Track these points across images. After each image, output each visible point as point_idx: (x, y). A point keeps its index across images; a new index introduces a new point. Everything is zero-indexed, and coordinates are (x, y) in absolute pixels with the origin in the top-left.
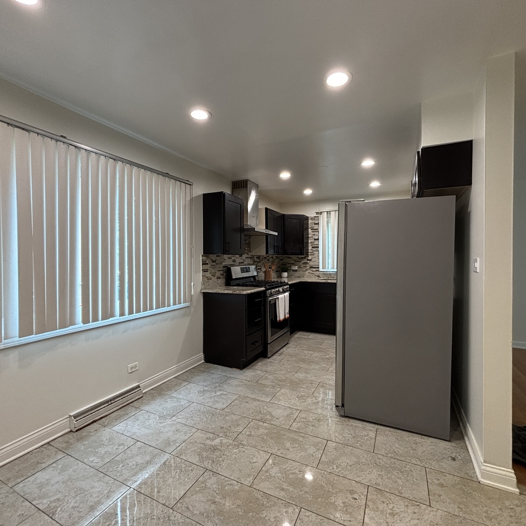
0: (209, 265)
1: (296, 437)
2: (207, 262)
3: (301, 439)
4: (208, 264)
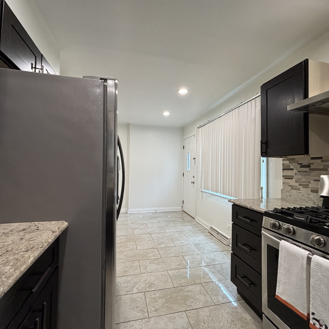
0: (295, 171)
1: (132, 259)
2: (292, 167)
3: (129, 259)
4: (292, 169)
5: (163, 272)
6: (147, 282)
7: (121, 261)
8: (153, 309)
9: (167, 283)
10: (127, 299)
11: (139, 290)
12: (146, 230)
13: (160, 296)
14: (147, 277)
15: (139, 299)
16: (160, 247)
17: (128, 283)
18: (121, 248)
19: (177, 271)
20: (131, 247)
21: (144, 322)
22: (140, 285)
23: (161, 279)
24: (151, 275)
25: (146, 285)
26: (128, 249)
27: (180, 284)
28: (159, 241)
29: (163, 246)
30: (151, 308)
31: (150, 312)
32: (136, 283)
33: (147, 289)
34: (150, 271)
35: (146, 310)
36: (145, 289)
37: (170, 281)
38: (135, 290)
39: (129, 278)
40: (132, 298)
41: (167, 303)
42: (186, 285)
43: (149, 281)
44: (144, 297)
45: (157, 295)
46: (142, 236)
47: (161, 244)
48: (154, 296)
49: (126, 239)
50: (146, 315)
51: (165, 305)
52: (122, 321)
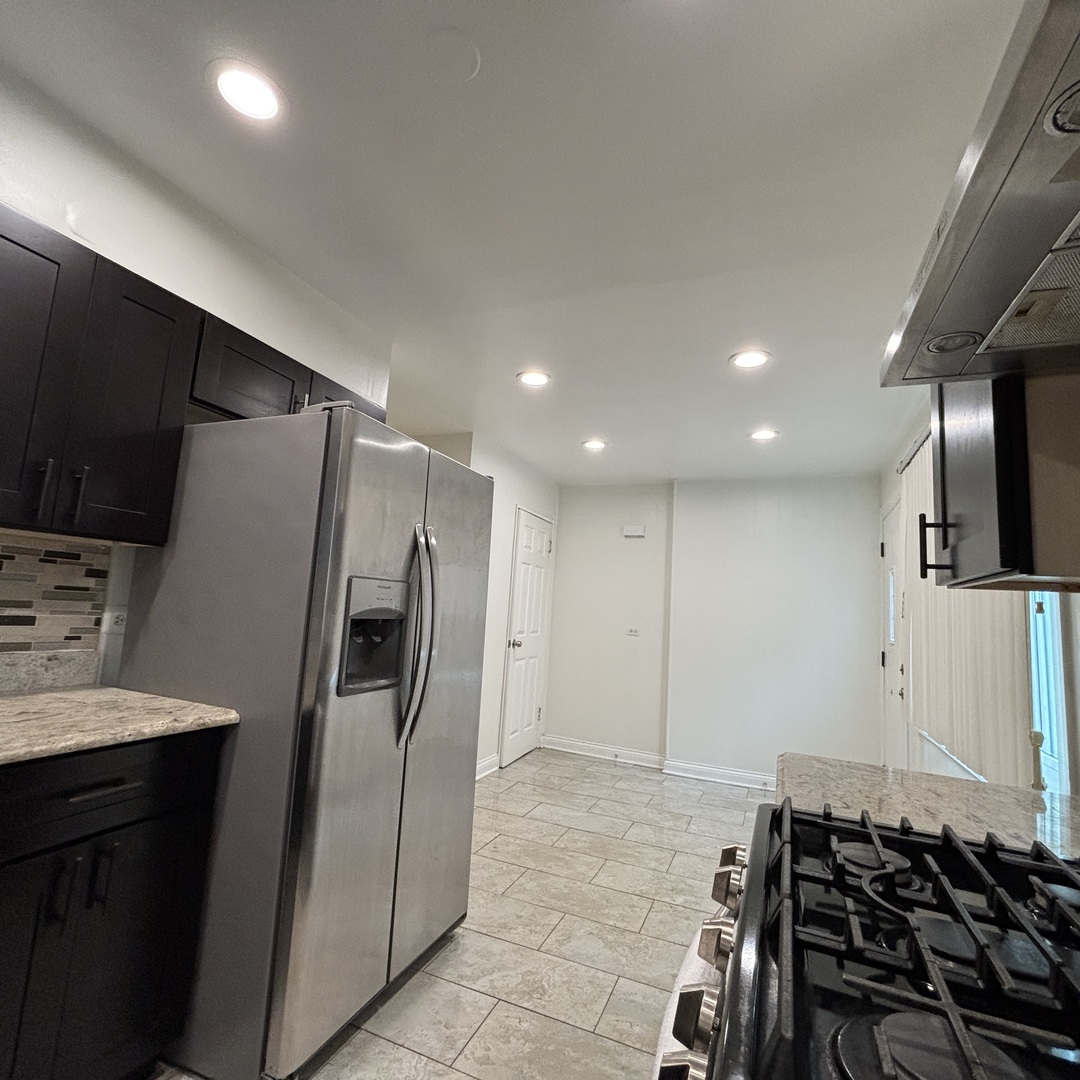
1: (553, 901)
3: (544, 898)
5: (601, 975)
6: (531, 978)
7: (520, 896)
8: (480, 1053)
9: (582, 1010)
10: (443, 994)
11: (494, 988)
12: (671, 838)
13: (531, 1031)
14: (543, 966)
15: (469, 1010)
16: (667, 899)
17: (482, 957)
18: (549, 864)
19: (650, 990)
20: (583, 869)
21: (429, 1068)
22: (507, 976)
23: (577, 991)
24: (561, 965)
25: (522, 982)
26: (566, 872)
27: (621, 1035)
28: (683, 882)
29: (680, 900)
30: (476, 1049)
31: (466, 1055)
32: (502, 967)
33: (513, 997)
34: (568, 954)
35: (460, 1044)
36: (506, 993)
37: (599, 1008)
38: (482, 984)
39: (497, 947)
40: (458, 996)
41: (530, 1062)
42: (638, 1046)
43: (538, 978)
44: (485, 1013)
45: (525, 1025)
46: (644, 851)
47: (681, 892)
48: (514, 1023)
49: (587, 845)
50: (449, 1056)
51: (521, 1062)
52: (389, 1034)
